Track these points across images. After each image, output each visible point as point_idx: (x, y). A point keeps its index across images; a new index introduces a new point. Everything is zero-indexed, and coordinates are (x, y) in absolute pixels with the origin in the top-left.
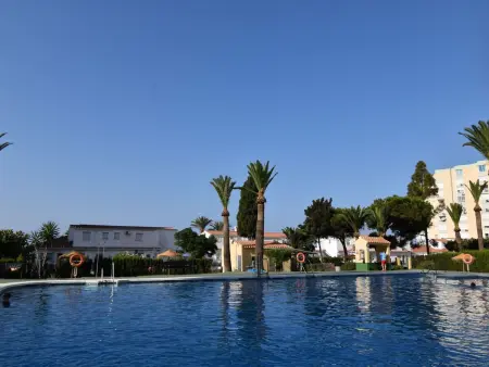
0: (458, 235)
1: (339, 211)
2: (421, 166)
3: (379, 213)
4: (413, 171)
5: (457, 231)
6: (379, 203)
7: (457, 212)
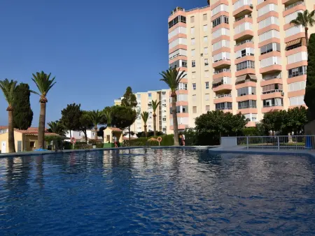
0: (146, 129)
1: (85, 113)
2: (129, 90)
3: (108, 115)
4: (125, 92)
5: (145, 126)
6: (107, 109)
7: (145, 116)
